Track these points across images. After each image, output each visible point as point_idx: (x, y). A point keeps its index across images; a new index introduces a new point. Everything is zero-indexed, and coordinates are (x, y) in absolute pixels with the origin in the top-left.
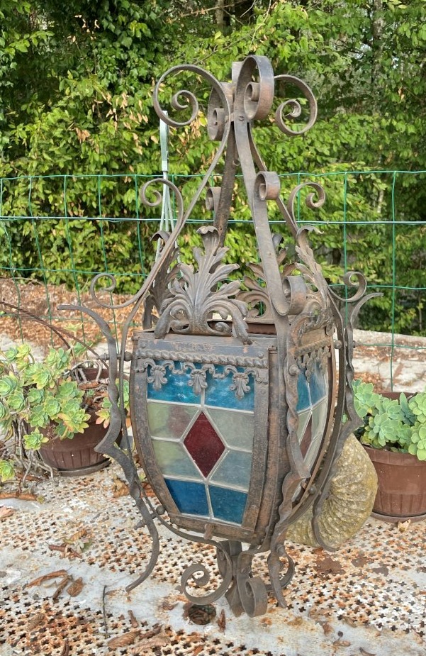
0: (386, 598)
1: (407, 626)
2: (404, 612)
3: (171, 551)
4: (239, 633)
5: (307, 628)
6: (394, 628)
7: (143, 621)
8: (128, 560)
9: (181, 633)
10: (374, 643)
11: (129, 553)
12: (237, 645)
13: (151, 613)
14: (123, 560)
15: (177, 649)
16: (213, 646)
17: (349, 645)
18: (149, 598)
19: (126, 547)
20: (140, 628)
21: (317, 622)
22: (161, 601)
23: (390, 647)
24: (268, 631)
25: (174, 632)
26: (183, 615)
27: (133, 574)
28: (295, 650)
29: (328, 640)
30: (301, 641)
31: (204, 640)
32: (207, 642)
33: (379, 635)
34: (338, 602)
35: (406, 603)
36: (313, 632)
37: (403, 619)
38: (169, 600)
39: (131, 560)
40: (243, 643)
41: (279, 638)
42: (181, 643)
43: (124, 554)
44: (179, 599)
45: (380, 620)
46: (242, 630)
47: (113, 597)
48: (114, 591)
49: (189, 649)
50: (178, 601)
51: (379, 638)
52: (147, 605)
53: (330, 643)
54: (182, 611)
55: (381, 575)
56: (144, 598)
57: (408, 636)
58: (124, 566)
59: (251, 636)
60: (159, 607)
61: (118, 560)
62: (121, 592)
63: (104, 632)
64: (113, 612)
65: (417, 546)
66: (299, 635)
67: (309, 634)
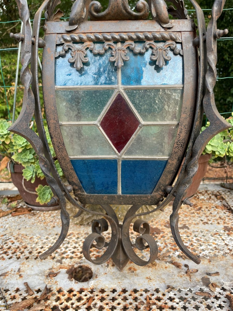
0: (198, 240)
1: (222, 252)
2: (214, 246)
3: (45, 241)
4: (116, 281)
5: (162, 267)
6: (215, 256)
7: (37, 288)
8: (13, 251)
9: (71, 291)
10: (211, 267)
11: (13, 246)
12: (119, 290)
13: (42, 282)
14: (10, 252)
15: (72, 304)
16: (101, 295)
17: (197, 271)
18: (37, 272)
19: (10, 244)
20: (36, 295)
21: (166, 262)
22: (47, 272)
23: (222, 267)
24: (137, 275)
25: (65, 292)
26: (69, 278)
27: (20, 259)
28: (163, 284)
29: (181, 272)
30: (163, 276)
31: (92, 292)
32: (95, 293)
33: (210, 261)
34: (171, 248)
35: (211, 241)
36: (167, 269)
37: (216, 249)
38: (53, 270)
39: (16, 250)
40: (123, 287)
41: (147, 278)
42: (74, 299)
43: (9, 248)
44: (61, 268)
45: (204, 253)
46: (118, 278)
47: (7, 277)
48: (6, 273)
49: (82, 302)
50: (61, 270)
51: (212, 263)
52: (36, 277)
53: (183, 273)
54: (67, 276)
55: (185, 230)
56: (33, 273)
57: (227, 258)
58: (11, 255)
59: (126, 281)
60: (47, 276)
61: (5, 253)
62: (13, 272)
63: (4, 304)
64: (9, 287)
65: (193, 213)
66: (160, 273)
67: (165, 271)
